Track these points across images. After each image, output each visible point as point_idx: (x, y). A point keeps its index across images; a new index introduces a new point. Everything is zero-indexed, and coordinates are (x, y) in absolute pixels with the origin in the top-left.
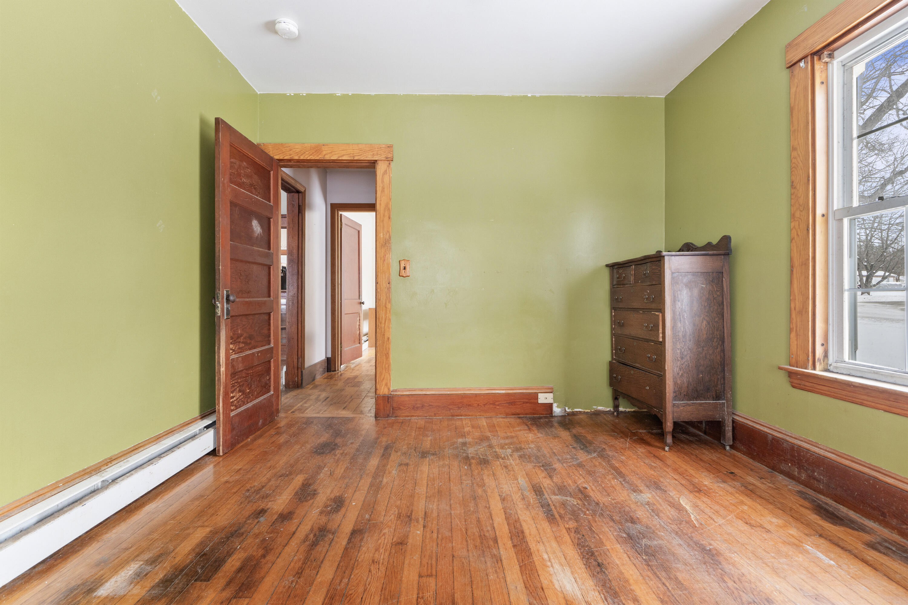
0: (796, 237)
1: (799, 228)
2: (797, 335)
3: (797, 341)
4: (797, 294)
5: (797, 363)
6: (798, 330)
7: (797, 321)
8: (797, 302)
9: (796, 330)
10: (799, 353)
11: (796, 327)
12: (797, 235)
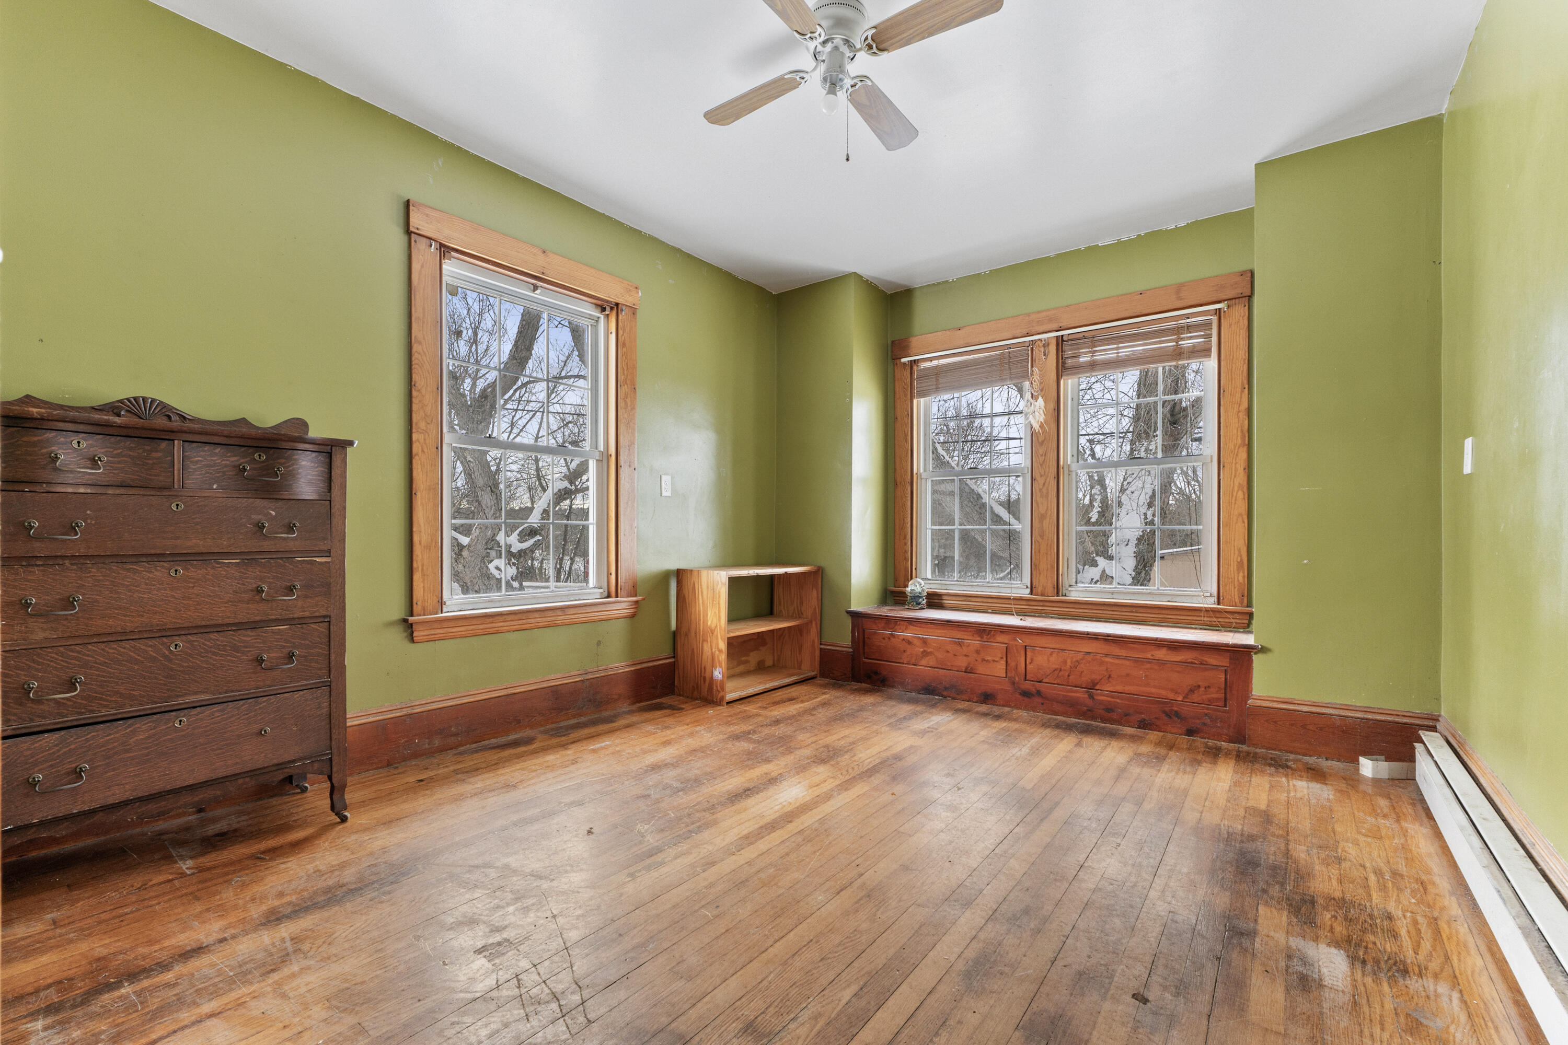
0: (420, 452)
1: (425, 443)
2: (423, 575)
3: (424, 583)
4: (422, 524)
5: (424, 609)
6: (425, 568)
7: (423, 558)
8: (423, 534)
9: (422, 569)
10: (426, 598)
11: (423, 566)
12: (423, 451)
